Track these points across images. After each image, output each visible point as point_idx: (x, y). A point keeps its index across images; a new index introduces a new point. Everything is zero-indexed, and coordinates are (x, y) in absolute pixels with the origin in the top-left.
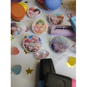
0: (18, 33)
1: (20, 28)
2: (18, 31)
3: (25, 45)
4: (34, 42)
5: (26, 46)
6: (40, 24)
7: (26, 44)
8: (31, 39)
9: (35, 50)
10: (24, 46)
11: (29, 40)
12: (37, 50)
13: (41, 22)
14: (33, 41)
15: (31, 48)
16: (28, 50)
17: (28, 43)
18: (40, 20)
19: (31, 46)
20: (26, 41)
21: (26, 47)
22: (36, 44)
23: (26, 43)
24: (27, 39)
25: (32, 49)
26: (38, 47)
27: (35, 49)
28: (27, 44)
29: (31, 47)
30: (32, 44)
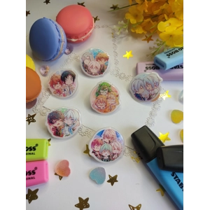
0: (70, 130)
1: (70, 117)
2: (68, 125)
3: (94, 152)
4: (110, 142)
5: (97, 153)
6: (104, 93)
7: (96, 150)
8: (102, 138)
9: (115, 156)
10: (93, 155)
11: (100, 141)
12: (118, 155)
13: (103, 89)
14: (107, 140)
15: (106, 155)
16: (102, 159)
17: (99, 147)
18: (100, 86)
19: (105, 150)
20: (93, 144)
21: (96, 155)
22: (113, 144)
23: (95, 147)
24: (95, 140)
25: (109, 156)
26: (118, 149)
27: (114, 154)
28: (97, 148)
29: (106, 153)
30: (106, 146)
